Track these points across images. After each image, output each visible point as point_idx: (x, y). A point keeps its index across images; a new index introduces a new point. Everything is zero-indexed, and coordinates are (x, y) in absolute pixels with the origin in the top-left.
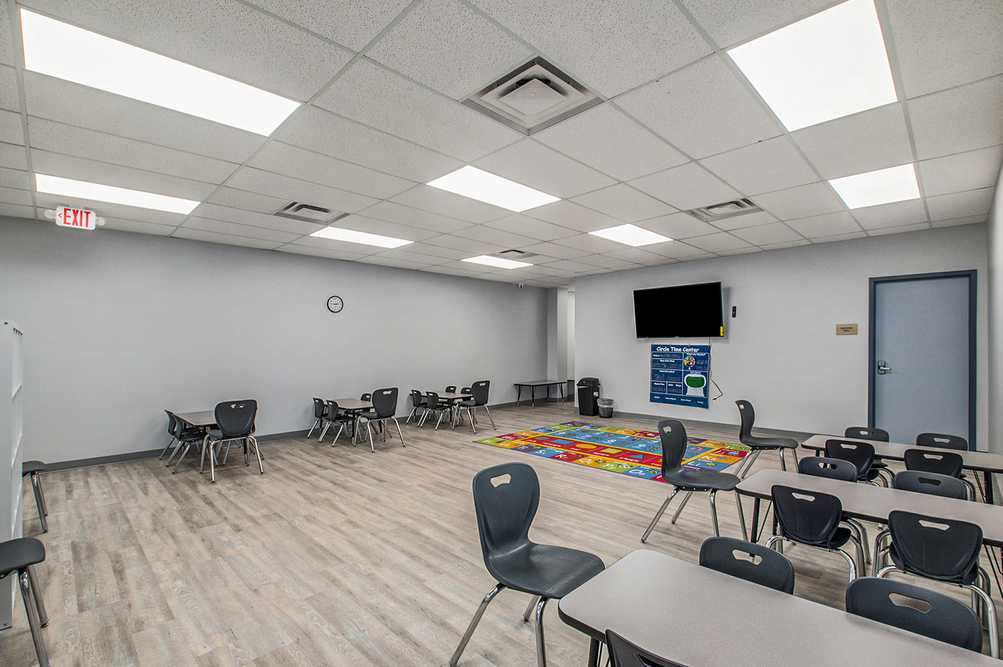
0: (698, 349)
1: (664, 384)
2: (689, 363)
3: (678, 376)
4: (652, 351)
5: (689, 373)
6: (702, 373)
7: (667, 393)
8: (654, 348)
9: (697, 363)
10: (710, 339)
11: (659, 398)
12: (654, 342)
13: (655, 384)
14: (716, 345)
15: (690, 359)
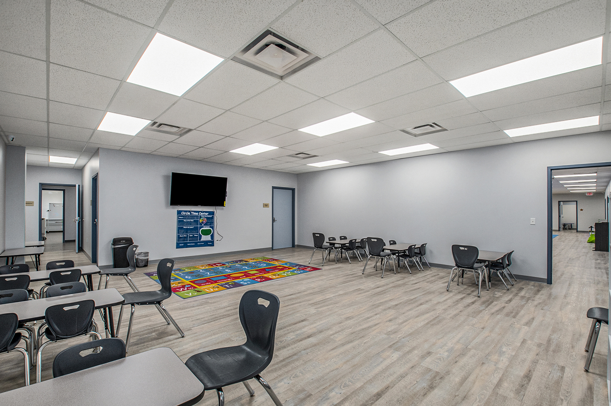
0: (208, 213)
1: (186, 236)
2: (203, 221)
3: (196, 229)
4: (178, 214)
5: (203, 227)
6: (210, 227)
7: (188, 241)
8: (179, 212)
9: (208, 221)
10: (215, 208)
11: (183, 245)
12: (179, 209)
13: (180, 236)
14: (218, 211)
15: (204, 219)
